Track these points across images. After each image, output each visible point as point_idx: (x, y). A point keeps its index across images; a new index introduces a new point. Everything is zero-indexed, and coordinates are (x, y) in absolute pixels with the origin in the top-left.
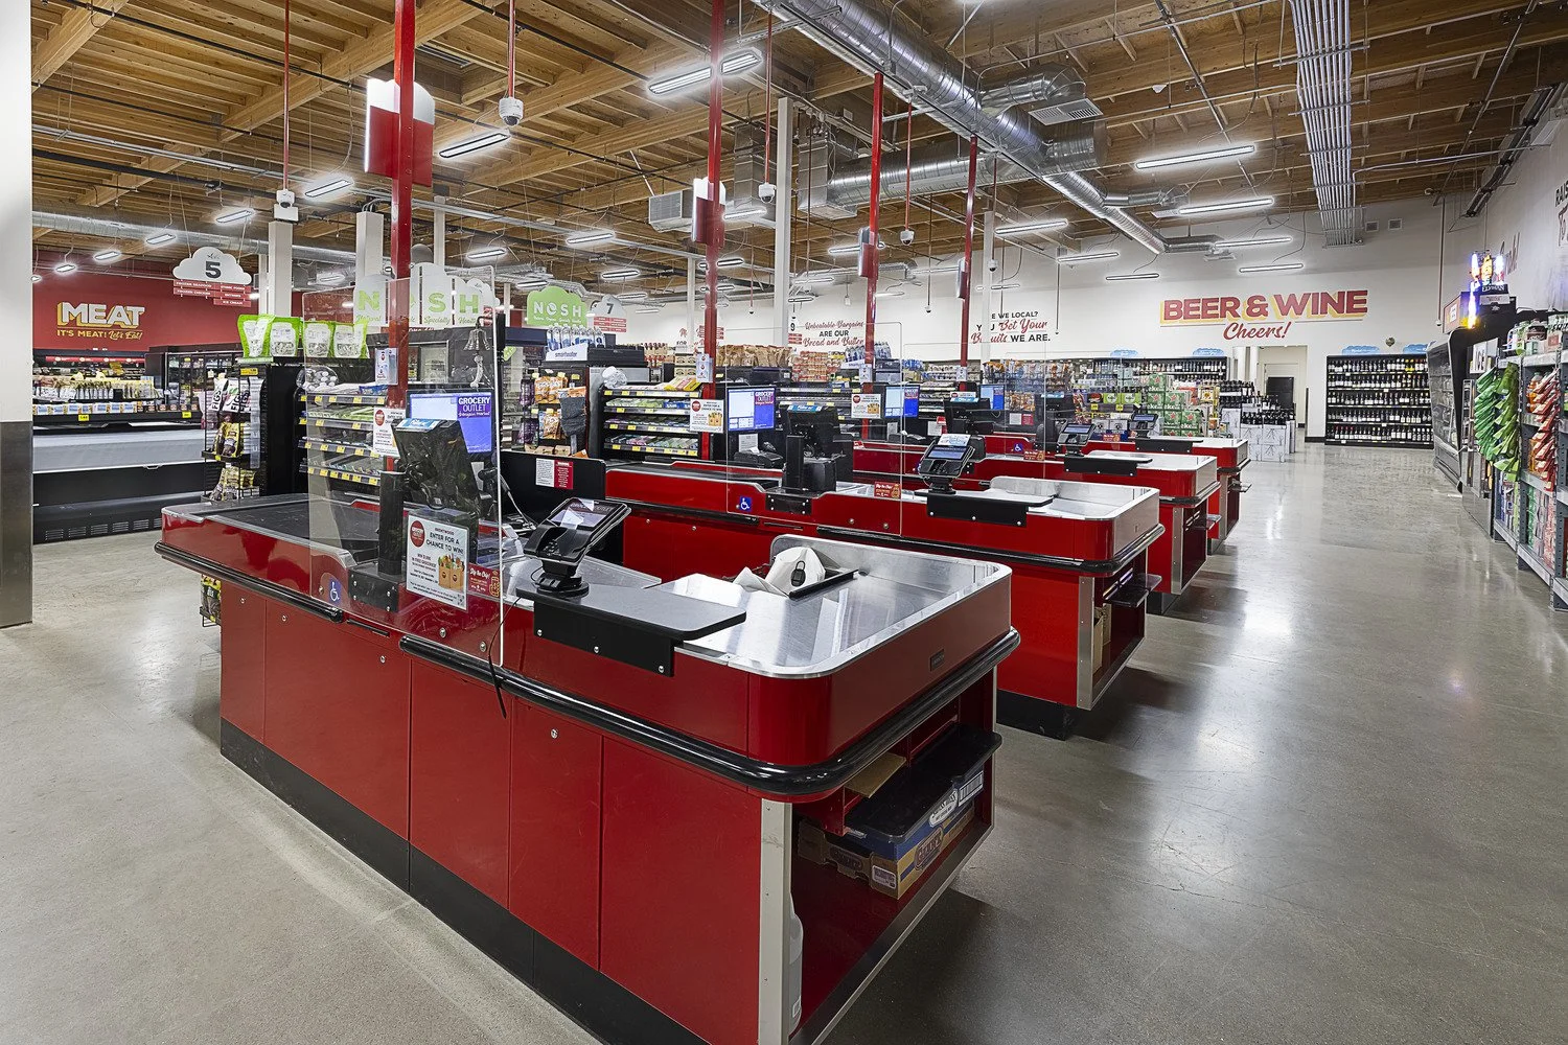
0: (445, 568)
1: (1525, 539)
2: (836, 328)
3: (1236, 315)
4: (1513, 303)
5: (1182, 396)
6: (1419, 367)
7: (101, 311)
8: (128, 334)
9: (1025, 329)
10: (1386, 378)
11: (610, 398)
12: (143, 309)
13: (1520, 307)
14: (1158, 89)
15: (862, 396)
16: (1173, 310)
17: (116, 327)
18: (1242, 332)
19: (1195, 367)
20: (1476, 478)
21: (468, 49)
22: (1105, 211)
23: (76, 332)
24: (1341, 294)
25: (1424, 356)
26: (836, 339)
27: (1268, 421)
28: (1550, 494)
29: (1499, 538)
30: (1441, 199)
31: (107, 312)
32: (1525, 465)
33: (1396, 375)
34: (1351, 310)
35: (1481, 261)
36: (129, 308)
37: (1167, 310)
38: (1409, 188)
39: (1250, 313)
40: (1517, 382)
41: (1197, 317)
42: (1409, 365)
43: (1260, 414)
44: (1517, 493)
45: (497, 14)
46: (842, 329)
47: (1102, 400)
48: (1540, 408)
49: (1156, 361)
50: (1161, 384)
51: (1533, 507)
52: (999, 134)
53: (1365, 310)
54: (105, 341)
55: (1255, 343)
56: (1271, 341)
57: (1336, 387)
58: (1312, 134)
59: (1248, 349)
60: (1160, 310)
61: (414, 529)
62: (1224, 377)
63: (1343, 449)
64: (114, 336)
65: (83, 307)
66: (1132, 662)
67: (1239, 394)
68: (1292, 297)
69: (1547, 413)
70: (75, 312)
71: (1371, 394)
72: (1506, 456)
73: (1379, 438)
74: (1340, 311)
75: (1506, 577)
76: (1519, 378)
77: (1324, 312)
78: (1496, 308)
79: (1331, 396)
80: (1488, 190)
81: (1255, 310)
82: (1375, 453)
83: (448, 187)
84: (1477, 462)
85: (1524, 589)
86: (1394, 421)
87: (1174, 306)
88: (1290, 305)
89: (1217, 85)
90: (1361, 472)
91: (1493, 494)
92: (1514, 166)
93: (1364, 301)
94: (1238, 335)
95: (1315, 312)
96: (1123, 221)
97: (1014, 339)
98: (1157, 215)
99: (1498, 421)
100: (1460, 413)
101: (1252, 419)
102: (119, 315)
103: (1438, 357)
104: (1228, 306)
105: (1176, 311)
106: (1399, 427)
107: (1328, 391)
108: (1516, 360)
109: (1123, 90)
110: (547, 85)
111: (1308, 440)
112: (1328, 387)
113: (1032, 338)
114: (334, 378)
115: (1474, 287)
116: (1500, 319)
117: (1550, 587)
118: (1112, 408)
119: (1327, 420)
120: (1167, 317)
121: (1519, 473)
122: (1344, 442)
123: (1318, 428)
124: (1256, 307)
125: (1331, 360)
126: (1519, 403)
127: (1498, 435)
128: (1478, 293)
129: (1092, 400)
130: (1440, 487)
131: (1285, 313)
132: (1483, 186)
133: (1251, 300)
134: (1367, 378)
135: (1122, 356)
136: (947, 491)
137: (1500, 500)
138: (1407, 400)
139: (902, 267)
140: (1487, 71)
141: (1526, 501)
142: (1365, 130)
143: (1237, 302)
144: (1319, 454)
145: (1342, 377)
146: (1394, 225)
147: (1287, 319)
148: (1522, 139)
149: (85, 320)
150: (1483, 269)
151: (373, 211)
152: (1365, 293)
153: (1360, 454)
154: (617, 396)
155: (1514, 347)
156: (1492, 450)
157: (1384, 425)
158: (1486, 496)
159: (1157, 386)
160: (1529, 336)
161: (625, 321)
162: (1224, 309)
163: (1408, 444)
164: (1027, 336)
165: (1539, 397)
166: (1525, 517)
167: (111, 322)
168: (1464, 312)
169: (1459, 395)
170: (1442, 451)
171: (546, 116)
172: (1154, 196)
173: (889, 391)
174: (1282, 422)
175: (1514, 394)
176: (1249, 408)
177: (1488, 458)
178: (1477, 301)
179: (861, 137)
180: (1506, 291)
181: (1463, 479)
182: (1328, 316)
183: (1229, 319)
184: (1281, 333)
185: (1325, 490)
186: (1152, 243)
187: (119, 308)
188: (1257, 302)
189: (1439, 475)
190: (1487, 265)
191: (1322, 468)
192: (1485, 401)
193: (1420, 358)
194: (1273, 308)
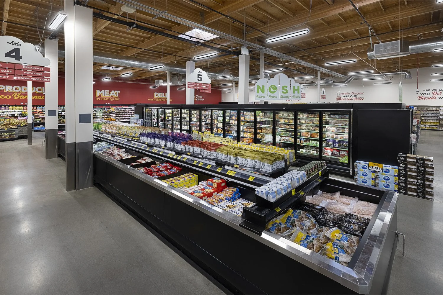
2: (351, 94)
7: (108, 92)
8: (115, 99)
12: (119, 91)
17: (112, 97)
23: (101, 99)
26: (351, 98)
31: (110, 92)
36: (116, 91)
46: (354, 95)
54: (109, 101)
64: (111, 100)
65: (103, 91)
70: (101, 93)
102: (113, 93)
139: (404, 74)
149: (103, 95)
161: (305, 94)
167: (111, 95)
187: (113, 91)
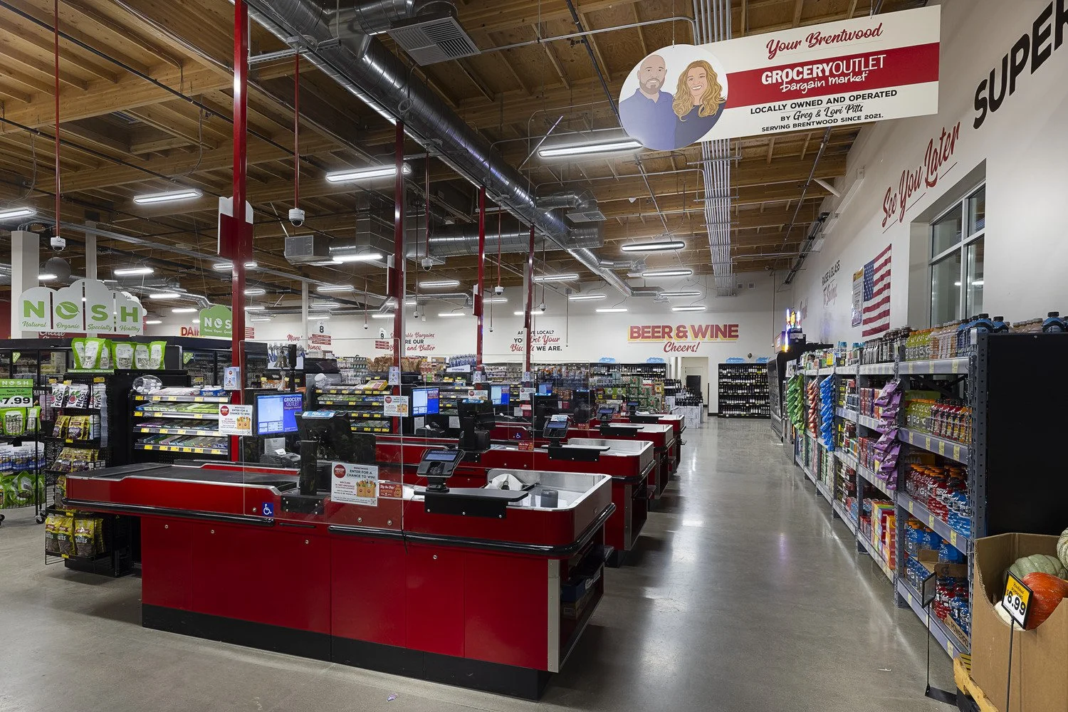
0: (361, 487)
1: (807, 464)
2: (414, 338)
3: (670, 337)
4: (805, 338)
5: (648, 389)
6: (764, 371)
9: (545, 342)
10: (748, 377)
11: (320, 395)
13: (808, 341)
14: (632, 200)
15: (475, 392)
16: (635, 332)
18: (674, 348)
19: (648, 369)
20: (788, 435)
21: (149, 116)
22: (600, 270)
24: (725, 326)
25: (765, 364)
26: (414, 346)
27: (690, 404)
28: (815, 439)
29: (798, 465)
30: (773, 273)
32: (807, 426)
33: (753, 375)
34: (730, 336)
35: (791, 313)
37: (632, 333)
38: (758, 265)
39: (678, 336)
40: (803, 384)
41: (649, 337)
42: (759, 369)
43: (686, 400)
44: (804, 440)
45: (194, 102)
46: (419, 339)
47: (604, 392)
48: (811, 397)
49: (626, 366)
50: (637, 382)
51: (810, 447)
52: (545, 223)
53: (737, 336)
55: (680, 354)
56: (689, 354)
57: (723, 382)
58: (711, 231)
59: (677, 358)
60: (627, 333)
61: (337, 469)
62: (664, 376)
63: (727, 420)
66: (642, 533)
67: (674, 387)
68: (700, 326)
69: (813, 400)
71: (741, 387)
72: (799, 421)
73: (745, 413)
74: (725, 336)
75: (800, 484)
76: (803, 380)
77: (717, 337)
78: (797, 341)
79: (721, 388)
80: (794, 271)
81: (681, 334)
82: (742, 422)
83: (98, 214)
84: (789, 426)
85: (806, 488)
86: (752, 403)
87: (636, 330)
88: (699, 332)
89: (664, 202)
90: (736, 433)
91: (795, 442)
92: (806, 259)
93: (737, 331)
94: (672, 349)
95: (712, 337)
96: (610, 276)
97: (539, 349)
98: (630, 275)
99: (796, 403)
100: (782, 398)
101: (681, 403)
103: (771, 366)
104: (665, 331)
105: (638, 333)
106: (755, 406)
107: (719, 385)
108: (803, 371)
109: (612, 198)
110: (211, 149)
111: (710, 415)
112: (719, 383)
113: (550, 349)
114: (160, 384)
115: (788, 328)
116: (799, 347)
117: (831, 506)
118: (610, 397)
119: (719, 402)
120: (632, 337)
121: (805, 430)
122: (727, 416)
123: (714, 408)
124: (682, 333)
125: (721, 366)
126: (804, 393)
127: (796, 411)
128: (790, 332)
129: (599, 392)
130: (774, 440)
131: (696, 337)
132: (792, 268)
133: (678, 328)
134: (739, 377)
135: (606, 361)
136: (559, 445)
137: (798, 445)
138: (758, 390)
139: (464, 296)
140: (793, 207)
141: (808, 444)
142: (737, 232)
143: (670, 328)
144: (715, 423)
145: (726, 377)
146: (751, 286)
147: (698, 340)
148: (808, 247)
150: (792, 319)
151: (29, 230)
152: (737, 326)
153: (736, 423)
154: (327, 393)
155: (802, 365)
156: (794, 418)
157: (747, 405)
158: (792, 443)
159: (634, 383)
160: (808, 359)
161: (253, 329)
162: (664, 333)
163: (760, 416)
164: (547, 348)
165: (811, 391)
166: (807, 452)
168: (783, 343)
169: (782, 387)
170: (775, 420)
171: (209, 172)
172: (628, 263)
173: (493, 389)
174: (697, 405)
175: (802, 389)
176: (680, 396)
177: (793, 423)
178: (789, 337)
179: (448, 209)
180: (801, 332)
181: (784, 436)
182: (719, 340)
183: (666, 340)
184: (695, 348)
185: (719, 444)
186: (625, 290)
188: (682, 329)
189: (773, 433)
190: (793, 316)
191: (716, 431)
192: (792, 392)
193: (764, 366)
194: (690, 334)
